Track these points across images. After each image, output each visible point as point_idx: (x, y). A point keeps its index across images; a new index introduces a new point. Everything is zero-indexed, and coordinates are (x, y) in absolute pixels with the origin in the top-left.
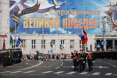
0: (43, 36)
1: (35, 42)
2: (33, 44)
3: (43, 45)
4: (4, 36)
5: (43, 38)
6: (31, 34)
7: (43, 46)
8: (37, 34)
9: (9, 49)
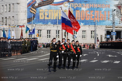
0: (57, 27)
1: (50, 32)
2: (48, 34)
3: (58, 34)
4: (22, 26)
5: (57, 28)
6: (46, 25)
7: (57, 36)
8: (52, 25)
9: (26, 38)
